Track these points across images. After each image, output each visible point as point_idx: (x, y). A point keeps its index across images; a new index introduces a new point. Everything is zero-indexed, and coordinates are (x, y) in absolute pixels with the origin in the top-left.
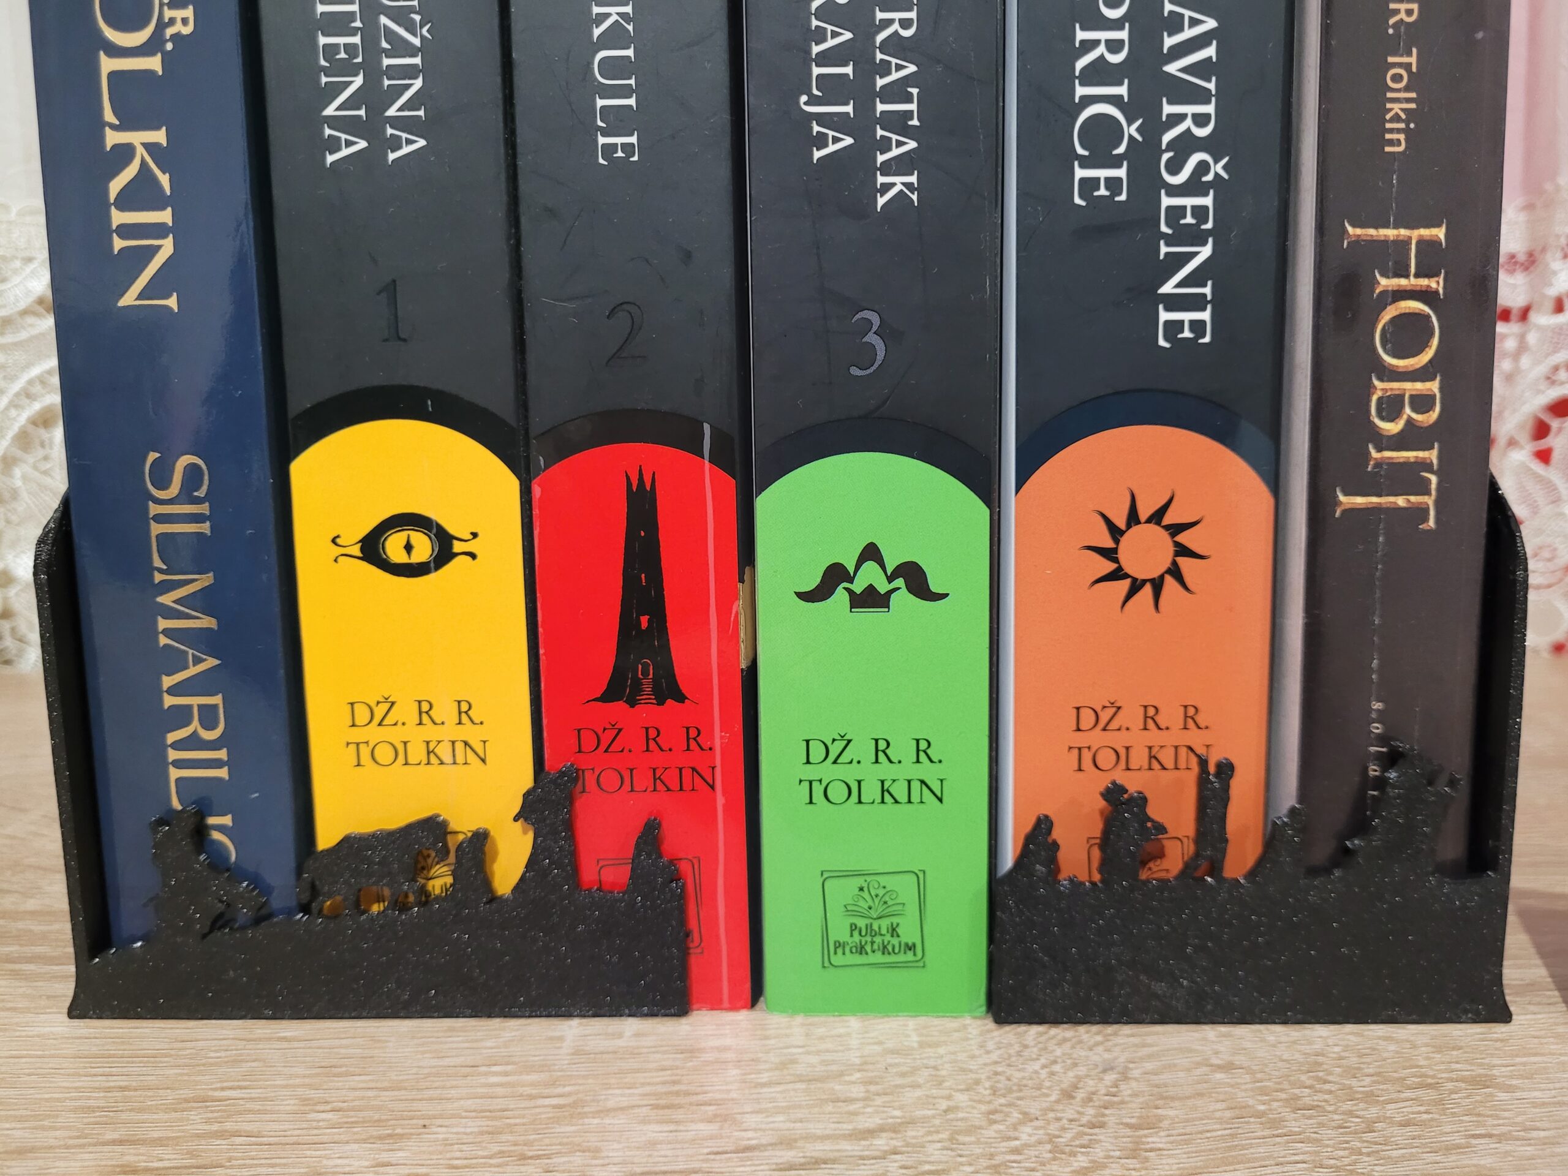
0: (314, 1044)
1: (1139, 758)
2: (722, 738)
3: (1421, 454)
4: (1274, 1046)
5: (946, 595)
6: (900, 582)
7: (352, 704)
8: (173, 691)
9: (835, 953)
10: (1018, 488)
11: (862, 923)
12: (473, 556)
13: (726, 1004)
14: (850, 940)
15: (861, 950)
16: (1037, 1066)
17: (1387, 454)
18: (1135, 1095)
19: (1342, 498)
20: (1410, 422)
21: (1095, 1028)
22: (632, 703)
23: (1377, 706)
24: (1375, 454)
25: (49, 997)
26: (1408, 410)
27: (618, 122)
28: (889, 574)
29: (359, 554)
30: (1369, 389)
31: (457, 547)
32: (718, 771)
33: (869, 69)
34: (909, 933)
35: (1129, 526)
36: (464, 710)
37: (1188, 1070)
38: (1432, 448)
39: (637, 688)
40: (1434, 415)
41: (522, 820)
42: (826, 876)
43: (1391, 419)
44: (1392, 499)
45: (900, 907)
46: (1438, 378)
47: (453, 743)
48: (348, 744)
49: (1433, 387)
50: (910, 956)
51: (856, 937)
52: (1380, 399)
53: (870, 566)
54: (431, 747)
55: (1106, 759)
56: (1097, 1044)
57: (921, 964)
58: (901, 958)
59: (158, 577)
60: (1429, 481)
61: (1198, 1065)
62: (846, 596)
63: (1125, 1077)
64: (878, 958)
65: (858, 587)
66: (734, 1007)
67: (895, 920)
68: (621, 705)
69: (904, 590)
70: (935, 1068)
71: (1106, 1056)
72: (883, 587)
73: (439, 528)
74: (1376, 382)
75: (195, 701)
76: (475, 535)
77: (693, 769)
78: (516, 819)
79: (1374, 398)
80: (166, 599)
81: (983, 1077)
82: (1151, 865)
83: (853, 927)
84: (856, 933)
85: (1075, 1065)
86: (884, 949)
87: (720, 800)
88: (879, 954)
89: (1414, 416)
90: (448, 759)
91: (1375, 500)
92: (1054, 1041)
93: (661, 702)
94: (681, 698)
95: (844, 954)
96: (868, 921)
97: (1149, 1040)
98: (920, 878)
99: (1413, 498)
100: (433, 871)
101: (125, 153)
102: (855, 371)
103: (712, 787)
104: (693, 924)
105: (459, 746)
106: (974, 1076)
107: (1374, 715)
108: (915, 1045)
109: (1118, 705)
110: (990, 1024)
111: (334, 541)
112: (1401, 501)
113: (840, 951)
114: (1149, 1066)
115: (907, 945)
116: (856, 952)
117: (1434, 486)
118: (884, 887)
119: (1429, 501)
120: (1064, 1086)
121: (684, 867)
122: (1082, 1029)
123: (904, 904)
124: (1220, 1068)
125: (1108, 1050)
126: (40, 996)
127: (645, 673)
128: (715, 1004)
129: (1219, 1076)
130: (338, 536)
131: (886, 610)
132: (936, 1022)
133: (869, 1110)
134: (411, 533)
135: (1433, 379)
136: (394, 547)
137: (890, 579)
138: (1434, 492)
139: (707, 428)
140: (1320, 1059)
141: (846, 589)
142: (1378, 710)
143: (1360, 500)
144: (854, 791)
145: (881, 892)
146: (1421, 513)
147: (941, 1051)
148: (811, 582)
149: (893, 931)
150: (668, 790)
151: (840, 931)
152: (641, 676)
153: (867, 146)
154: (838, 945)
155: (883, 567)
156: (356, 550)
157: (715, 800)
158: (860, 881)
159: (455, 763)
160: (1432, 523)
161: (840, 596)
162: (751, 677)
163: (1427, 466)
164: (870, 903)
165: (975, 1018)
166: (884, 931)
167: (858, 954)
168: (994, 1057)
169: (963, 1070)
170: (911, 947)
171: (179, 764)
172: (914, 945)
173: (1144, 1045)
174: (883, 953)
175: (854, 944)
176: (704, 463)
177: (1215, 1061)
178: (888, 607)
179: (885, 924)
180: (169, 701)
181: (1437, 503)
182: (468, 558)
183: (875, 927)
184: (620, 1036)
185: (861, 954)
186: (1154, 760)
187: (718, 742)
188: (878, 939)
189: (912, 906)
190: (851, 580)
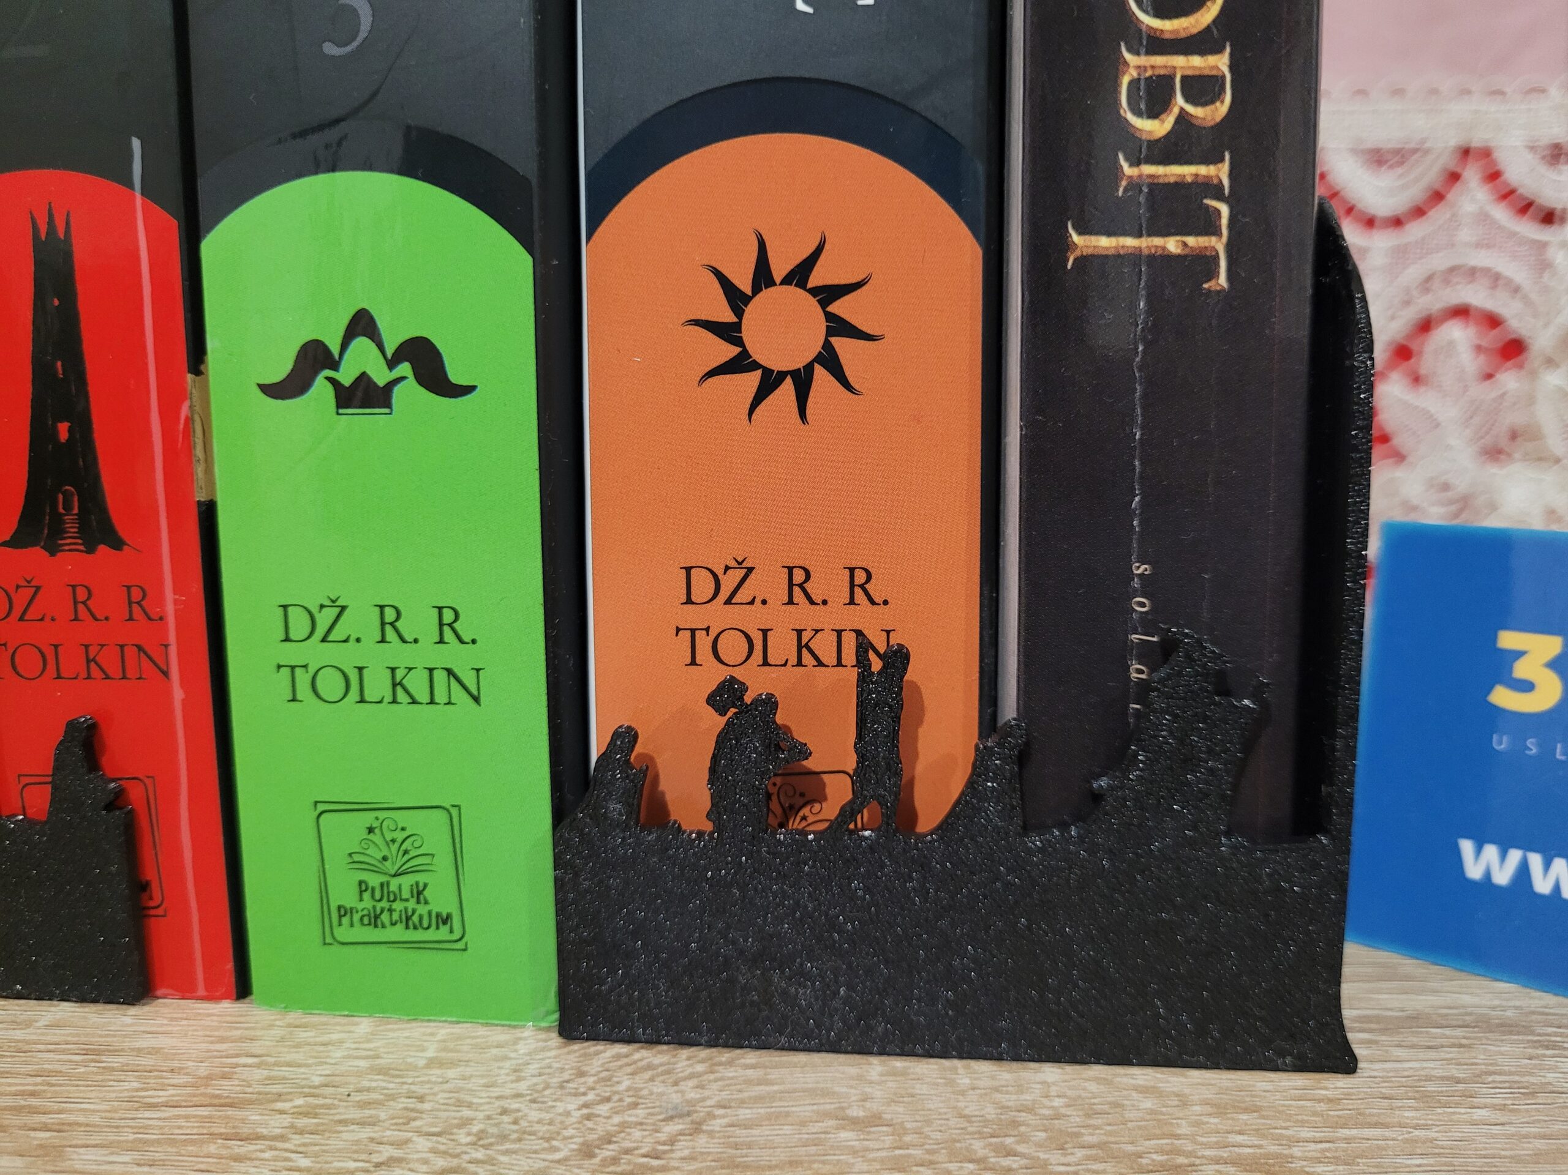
1: (782, 646)
2: (176, 602)
3: (1203, 170)
4: (963, 1093)
5: (470, 389)
6: (405, 369)
9: (340, 924)
11: (374, 880)
13: (200, 993)
14: (360, 906)
15: (374, 920)
16: (572, 1104)
17: (1148, 169)
18: (692, 1158)
19: (1076, 238)
20: (1183, 118)
21: (704, 1053)
22: (53, 549)
23: (1141, 569)
24: (1128, 170)
26: (1179, 100)
28: (389, 355)
30: (1119, 64)
32: (173, 651)
34: (440, 900)
35: (756, 290)
37: (803, 1124)
38: (1221, 160)
39: (57, 530)
40: (1222, 108)
42: (323, 809)
43: (1154, 112)
44: (1157, 241)
45: (427, 861)
46: (1228, 49)
49: (1220, 63)
50: (443, 933)
51: (367, 903)
52: (1134, 84)
53: (362, 344)
55: (733, 647)
56: (691, 1076)
57: (459, 944)
58: (431, 935)
60: (1218, 212)
61: (827, 1115)
62: (329, 391)
63: (697, 1129)
64: (398, 933)
65: (346, 375)
66: (211, 997)
67: (421, 878)
68: (36, 554)
69: (411, 381)
70: (421, 1099)
71: (693, 1095)
72: (381, 376)
74: (1128, 56)
77: (140, 648)
79: (1125, 81)
81: (481, 1115)
82: (805, 811)
83: (362, 887)
84: (367, 896)
85: (635, 1105)
86: (407, 920)
87: (178, 694)
88: (400, 927)
89: (1190, 109)
91: (1130, 242)
92: (629, 1069)
93: (91, 549)
94: (117, 544)
95: (352, 925)
96: (384, 879)
97: (774, 1074)
98: (453, 814)
99: (1191, 241)
102: (329, 49)
103: (166, 674)
104: (150, 874)
106: (466, 1113)
107: (1136, 583)
108: (422, 1063)
109: (747, 564)
110: (555, 1039)
112: (1172, 245)
113: (346, 920)
114: (745, 1113)
115: (438, 915)
116: (369, 924)
117: (1224, 221)
118: (403, 829)
119: (1218, 244)
120: (591, 1137)
122: (685, 1053)
123: (433, 855)
124: (855, 1123)
125: (701, 1086)
127: (68, 507)
128: (186, 991)
129: (846, 1135)
131: (387, 410)
132: (482, 1031)
133: (267, 1155)
135: (1219, 50)
137: (392, 364)
138: (1225, 232)
140: (1023, 1116)
141: (329, 379)
142: (1141, 576)
143: (1104, 243)
145: (400, 836)
146: (1205, 263)
147: (451, 1073)
148: (280, 369)
149: (419, 893)
150: (107, 677)
151: (344, 893)
152: (61, 510)
154: (344, 912)
155: (381, 347)
157: (168, 694)
158: (368, 818)
160: (1223, 280)
161: (321, 389)
162: (208, 513)
163: (1213, 189)
164: (385, 852)
165: (540, 1029)
166: (406, 894)
167: (372, 927)
168: (522, 1087)
169: (460, 1103)
170: (445, 920)
172: (450, 917)
173: (760, 1082)
174: (407, 927)
175: (365, 912)
176: (134, 196)
177: (856, 1112)
178: (388, 405)
179: (407, 881)
181: (1230, 247)
183: (393, 887)
185: (376, 926)
186: (805, 651)
187: (170, 609)
188: (398, 906)
189: (443, 861)
190: (335, 365)
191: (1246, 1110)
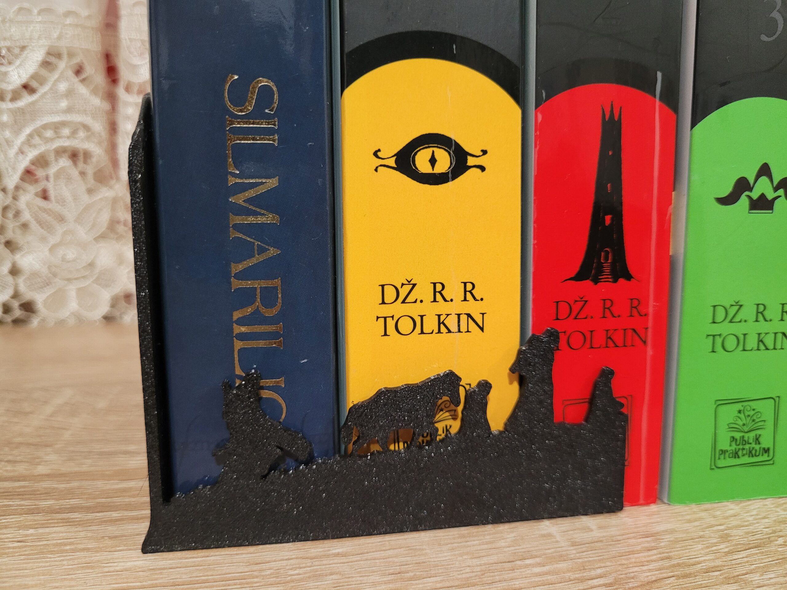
2: (654, 306)
6: (781, 192)
7: (383, 286)
8: (240, 276)
9: (719, 459)
12: (482, 168)
13: (642, 501)
14: (729, 448)
15: (736, 455)
22: (596, 281)
28: (775, 185)
29: (395, 166)
31: (471, 161)
32: (650, 331)
34: (766, 442)
36: (469, 290)
39: (600, 271)
42: (718, 404)
45: (762, 423)
47: (459, 315)
48: (378, 318)
50: (765, 457)
51: (734, 447)
53: (764, 180)
54: (442, 318)
58: (760, 458)
59: (232, 181)
62: (747, 201)
64: (746, 460)
68: (588, 283)
69: (783, 198)
72: (770, 195)
73: (457, 145)
75: (257, 284)
76: (485, 152)
77: (634, 330)
80: (239, 199)
83: (733, 439)
84: (733, 444)
86: (751, 453)
87: (650, 353)
88: (747, 457)
90: (454, 328)
93: (615, 281)
94: (628, 277)
95: (724, 459)
96: (742, 434)
98: (776, 402)
102: (764, 38)
103: (645, 342)
105: (464, 318)
111: (376, 154)
113: (722, 457)
115: (764, 449)
116: (732, 457)
118: (754, 410)
123: (764, 421)
127: (606, 258)
128: (635, 502)
130: (379, 150)
131: (771, 211)
134: (435, 149)
136: (422, 160)
137: (776, 189)
139: (659, 75)
141: (747, 196)
144: (741, 342)
148: (726, 190)
149: (757, 440)
150: (616, 346)
151: (724, 444)
152: (603, 261)
155: (772, 181)
156: (392, 162)
157: (646, 353)
159: (459, 331)
161: (743, 201)
164: (744, 421)
166: (751, 441)
167: (733, 458)
170: (767, 451)
171: (242, 337)
172: (768, 449)
174: (749, 457)
175: (732, 452)
176: (655, 101)
178: (772, 209)
180: (236, 284)
182: (478, 170)
183: (746, 438)
185: (735, 458)
187: (651, 310)
188: (747, 447)
190: (751, 189)
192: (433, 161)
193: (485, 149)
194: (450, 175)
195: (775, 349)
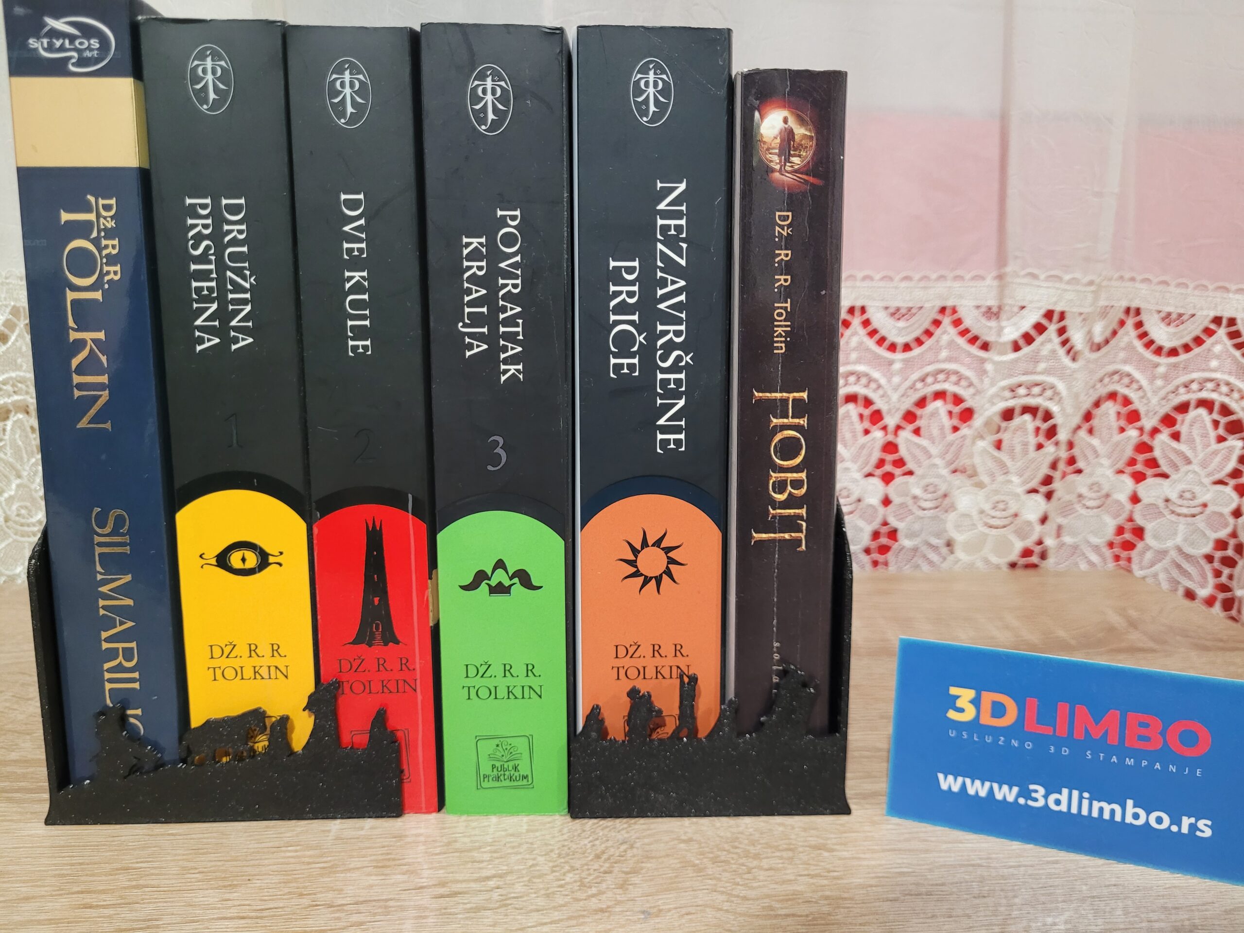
0: (189, 837)
1: (650, 672)
2: (420, 663)
3: (797, 511)
4: (719, 828)
5: (541, 587)
6: (516, 580)
7: (211, 646)
8: (107, 640)
9: (484, 781)
10: (582, 529)
11: (498, 764)
12: (280, 564)
13: (424, 810)
14: (492, 774)
15: (498, 779)
16: (586, 842)
17: (779, 511)
18: (634, 856)
19: (754, 535)
20: (790, 494)
21: (625, 820)
22: (370, 645)
23: (776, 644)
24: (772, 511)
25: (32, 813)
26: (789, 488)
27: (360, 333)
28: (510, 575)
29: (216, 564)
30: (769, 477)
31: (271, 559)
32: (418, 681)
33: (495, 310)
34: (524, 770)
35: (642, 548)
36: (275, 650)
37: (667, 842)
38: (803, 508)
39: (372, 637)
40: (803, 491)
41: (307, 711)
42: (478, 739)
43: (781, 493)
44: (782, 535)
45: (519, 755)
46: (805, 471)
47: (269, 667)
48: (209, 668)
49: (803, 475)
50: (525, 782)
51: (495, 772)
52: (774, 483)
53: (500, 572)
54: (257, 669)
55: (633, 673)
56: (623, 829)
57: (530, 786)
58: (520, 783)
59: (99, 577)
60: (802, 525)
61: (674, 839)
62: (487, 588)
63: (632, 847)
64: (507, 783)
66: (428, 812)
67: (517, 762)
68: (363, 647)
69: (518, 585)
70: (532, 844)
71: (626, 835)
72: (507, 582)
73: (261, 549)
74: (772, 473)
75: (120, 646)
76: (281, 553)
77: (405, 681)
78: (304, 710)
79: (771, 482)
80: (104, 589)
81: (556, 848)
82: (659, 730)
83: (493, 767)
84: (495, 770)
85: (608, 840)
86: (511, 778)
87: (420, 697)
88: (508, 781)
89: (793, 491)
90: (266, 676)
91: (772, 535)
92: (600, 828)
93: (386, 644)
94: (397, 642)
95: (488, 781)
96: (502, 763)
97: (652, 826)
98: (530, 739)
99: (793, 534)
100: (257, 738)
101: (80, 344)
102: (490, 468)
103: (415, 690)
104: (405, 767)
105: (273, 669)
106: (551, 847)
107: (775, 650)
108: (524, 831)
109: (638, 644)
110: (568, 818)
111: (201, 556)
112: (787, 536)
113: (486, 780)
114: (646, 841)
115: (523, 776)
116: (496, 781)
117: (804, 528)
118: (510, 745)
119: (802, 536)
120: (597, 852)
121: (399, 734)
122: (618, 821)
123: (521, 754)
124: (684, 841)
125: (628, 832)
126: (27, 812)
127: (377, 629)
128: (418, 811)
129: (682, 846)
130: (203, 554)
131: (508, 595)
132: (540, 818)
133: (490, 866)
134: (245, 552)
135: (802, 472)
136: (235, 559)
137: (511, 578)
138: (804, 531)
139: (410, 496)
140: (739, 836)
141: (487, 584)
142: (777, 647)
143: (764, 536)
144: (493, 693)
145: (509, 747)
146: (798, 542)
147: (537, 834)
148: (468, 580)
149: (516, 768)
150: (391, 692)
151: (486, 769)
152: (374, 630)
153: (495, 350)
154: (485, 776)
155: (507, 573)
156: (214, 562)
157: (416, 697)
158: (497, 741)
159: (270, 678)
160: (804, 547)
161: (484, 587)
162: (435, 631)
163: (801, 518)
164: (503, 753)
165: (561, 815)
166: (510, 768)
168: (565, 837)
169: (546, 844)
170: (525, 777)
171: (111, 681)
172: (527, 776)
173: (649, 829)
174: (510, 781)
175: (494, 776)
176: (409, 515)
177: (683, 837)
178: (510, 593)
179: (511, 764)
180: (105, 646)
181: (806, 536)
182: (278, 566)
183: (506, 766)
184: (362, 829)
185: (498, 781)
186: (659, 674)
187: (418, 667)
188: (507, 773)
189: (526, 755)
190: (489, 579)
191: (814, 829)
192: (244, 560)
193: (281, 551)
194: (257, 569)
195: (523, 698)
